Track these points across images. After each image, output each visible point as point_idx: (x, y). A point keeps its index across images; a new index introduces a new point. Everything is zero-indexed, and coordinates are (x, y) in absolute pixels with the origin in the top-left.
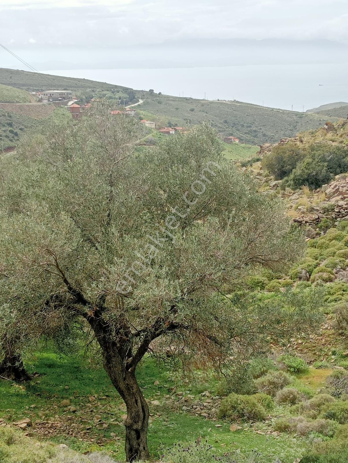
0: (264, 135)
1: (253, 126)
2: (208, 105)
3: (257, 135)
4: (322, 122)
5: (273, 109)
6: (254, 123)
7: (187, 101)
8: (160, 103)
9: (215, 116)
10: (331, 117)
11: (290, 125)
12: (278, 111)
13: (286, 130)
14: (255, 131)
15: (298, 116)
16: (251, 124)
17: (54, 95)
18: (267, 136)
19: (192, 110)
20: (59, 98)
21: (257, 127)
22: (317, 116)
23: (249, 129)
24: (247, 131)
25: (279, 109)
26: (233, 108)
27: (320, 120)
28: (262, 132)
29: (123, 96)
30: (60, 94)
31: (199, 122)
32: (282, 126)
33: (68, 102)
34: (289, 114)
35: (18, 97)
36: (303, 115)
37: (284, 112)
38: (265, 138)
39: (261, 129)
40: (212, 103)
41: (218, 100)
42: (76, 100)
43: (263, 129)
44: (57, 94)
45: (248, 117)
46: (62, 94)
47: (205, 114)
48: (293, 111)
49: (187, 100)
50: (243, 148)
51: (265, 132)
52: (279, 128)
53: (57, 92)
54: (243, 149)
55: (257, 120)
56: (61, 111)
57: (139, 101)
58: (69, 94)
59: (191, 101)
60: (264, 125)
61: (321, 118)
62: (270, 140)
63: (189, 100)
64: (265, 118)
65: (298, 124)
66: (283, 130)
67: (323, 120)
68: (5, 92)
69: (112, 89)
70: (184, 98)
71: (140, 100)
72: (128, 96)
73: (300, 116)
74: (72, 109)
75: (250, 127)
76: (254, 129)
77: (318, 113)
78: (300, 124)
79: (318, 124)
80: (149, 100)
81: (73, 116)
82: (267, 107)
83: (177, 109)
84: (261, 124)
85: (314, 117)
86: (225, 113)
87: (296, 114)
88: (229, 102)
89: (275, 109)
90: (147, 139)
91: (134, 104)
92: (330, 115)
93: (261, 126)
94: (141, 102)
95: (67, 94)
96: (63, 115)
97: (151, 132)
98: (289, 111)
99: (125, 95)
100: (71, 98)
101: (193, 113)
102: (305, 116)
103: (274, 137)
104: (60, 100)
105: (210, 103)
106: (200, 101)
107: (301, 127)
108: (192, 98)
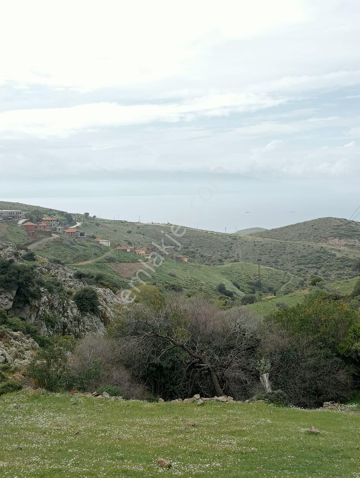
0: (202, 256)
1: (190, 248)
2: (144, 227)
3: (194, 256)
4: (256, 243)
5: (207, 232)
6: (190, 245)
7: (123, 224)
8: (98, 225)
9: (152, 238)
10: (265, 238)
11: (225, 246)
12: (212, 233)
13: (222, 251)
14: (193, 252)
15: (231, 238)
16: (188, 245)
17: (3, 214)
18: (205, 257)
19: (129, 232)
20: (9, 217)
21: (194, 248)
22: (250, 237)
23: (186, 250)
24: (185, 252)
25: (212, 231)
26: (168, 231)
27: (254, 242)
28: (200, 253)
29: (60, 219)
30: (9, 213)
31: (139, 243)
32: (218, 247)
33: (18, 221)
34: (223, 236)
36: (237, 237)
37: (218, 234)
38: (203, 259)
39: (198, 250)
40: (147, 225)
41: (153, 223)
42: (26, 220)
43: (200, 250)
44: (6, 213)
45: (184, 238)
46: (12, 213)
47: (142, 236)
48: (226, 234)
49: (122, 222)
50: (194, 266)
51: (202, 253)
52: (216, 249)
53: (6, 211)
54: (194, 268)
55: (193, 241)
56: (15, 229)
57: (77, 224)
58: (19, 213)
59: (126, 224)
60: (201, 247)
61: (255, 239)
62: (208, 261)
63: (124, 222)
64: (200, 239)
65: (233, 245)
66: (219, 251)
67: (257, 241)
69: (48, 213)
70: (119, 221)
71: (77, 222)
72: (66, 219)
73: (234, 238)
74: (26, 227)
75: (187, 248)
76: (192, 250)
77: (251, 235)
78: (235, 245)
79: (253, 245)
80: (87, 222)
81: (29, 233)
82: (201, 230)
83: (115, 231)
84: (197, 246)
85: (248, 239)
86: (162, 235)
87: (230, 236)
88: (163, 225)
89: (209, 231)
90: (107, 256)
91: (73, 226)
92: (263, 237)
93: (197, 248)
94: (78, 224)
95: (17, 213)
96: (18, 233)
97: (109, 250)
98: (222, 233)
99: (63, 218)
100: (21, 218)
101: (130, 234)
102: (239, 238)
103: (211, 258)
104: (10, 219)
105: (145, 225)
106: (136, 224)
107: (237, 248)
108: (127, 221)
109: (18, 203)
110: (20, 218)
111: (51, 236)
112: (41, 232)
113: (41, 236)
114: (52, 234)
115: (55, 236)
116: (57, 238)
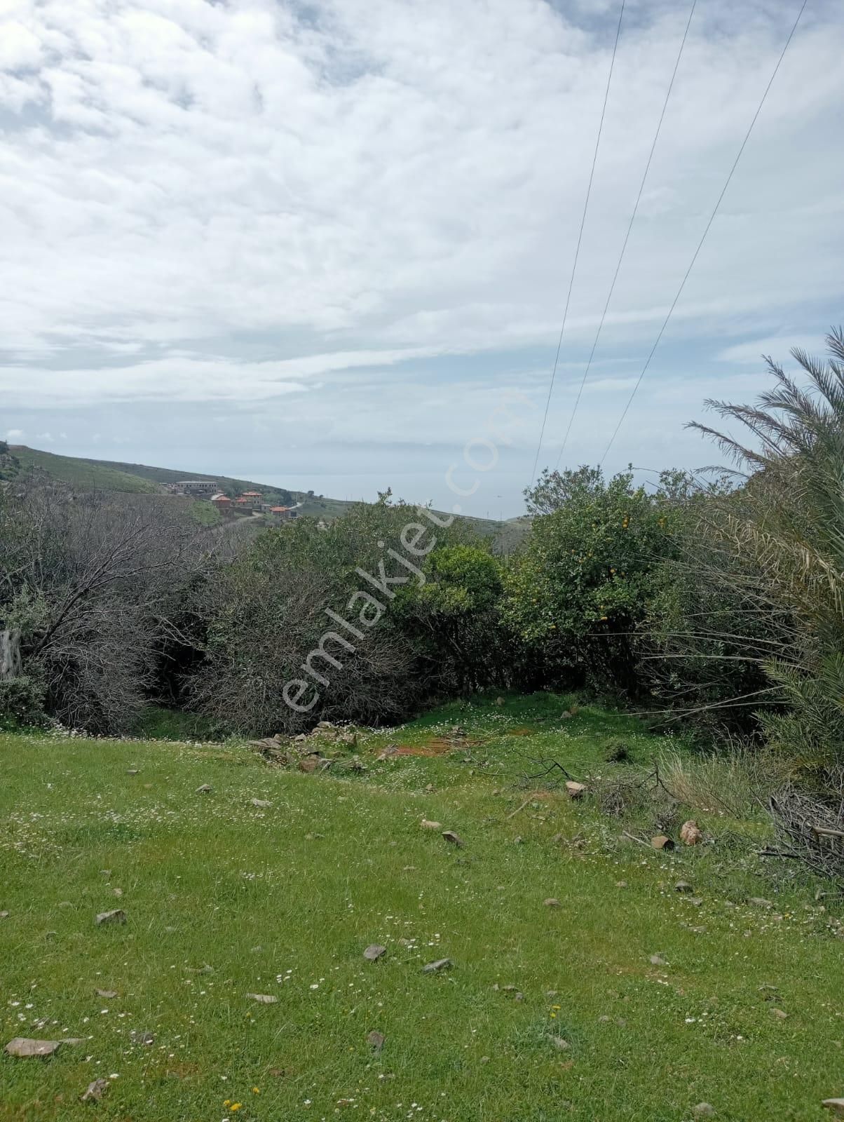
8: (323, 506)
12: (470, 520)
15: (495, 526)
17: (192, 487)
20: (199, 490)
22: (519, 525)
25: (471, 517)
27: (524, 531)
30: (200, 486)
33: (211, 495)
34: (485, 523)
35: (143, 486)
36: (502, 524)
37: (478, 521)
42: (223, 494)
46: (203, 486)
53: (196, 484)
56: (204, 505)
57: (297, 504)
58: (214, 486)
65: (496, 535)
68: (127, 480)
71: (297, 502)
72: (282, 498)
73: (499, 525)
74: (218, 502)
78: (499, 535)
80: (311, 503)
81: (221, 511)
87: (493, 523)
94: (299, 505)
95: (210, 486)
96: (208, 510)
98: (483, 519)
99: (278, 497)
104: (201, 493)
109: (223, 477)
110: (214, 492)
111: (251, 515)
112: (239, 510)
113: (236, 514)
114: (254, 513)
115: (257, 515)
116: (259, 518)
